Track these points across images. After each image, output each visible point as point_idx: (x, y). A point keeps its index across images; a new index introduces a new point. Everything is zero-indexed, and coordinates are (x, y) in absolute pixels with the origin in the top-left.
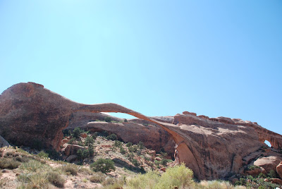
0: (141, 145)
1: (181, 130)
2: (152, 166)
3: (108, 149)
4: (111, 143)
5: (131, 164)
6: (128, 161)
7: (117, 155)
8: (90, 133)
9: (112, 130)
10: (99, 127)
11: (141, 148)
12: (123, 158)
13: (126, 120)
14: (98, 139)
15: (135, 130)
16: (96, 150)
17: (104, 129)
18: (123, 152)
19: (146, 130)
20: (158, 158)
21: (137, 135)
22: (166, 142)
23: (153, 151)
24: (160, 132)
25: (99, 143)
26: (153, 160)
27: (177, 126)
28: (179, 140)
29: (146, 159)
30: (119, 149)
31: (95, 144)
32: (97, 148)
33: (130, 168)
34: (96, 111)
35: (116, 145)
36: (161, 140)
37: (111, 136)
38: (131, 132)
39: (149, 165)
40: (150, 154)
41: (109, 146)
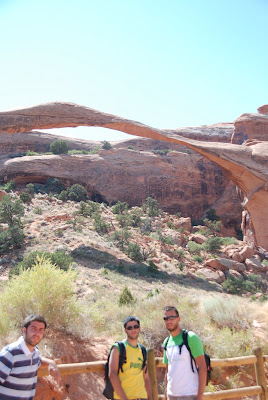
0: (153, 205)
1: (254, 158)
2: (180, 257)
3: (62, 225)
4: (71, 208)
5: (124, 256)
6: (114, 251)
7: (88, 238)
8: (14, 188)
9: (74, 175)
10: (37, 169)
11: (152, 215)
12: (103, 243)
13: (107, 146)
14: (38, 200)
15: (132, 169)
16: (32, 230)
17: (50, 173)
18: (103, 230)
19: (162, 165)
20: (197, 235)
21: (141, 180)
22: (220, 193)
23: (183, 220)
24: (201, 168)
25: (39, 212)
26: (183, 243)
27: (243, 147)
28: (249, 184)
29: (163, 241)
30: (90, 223)
31: (29, 214)
32: (33, 226)
33: (122, 269)
34: (17, 128)
35: (83, 212)
36: (204, 188)
37: (71, 191)
38: (123, 175)
39: (172, 255)
40: (176, 228)
41: (66, 217)
